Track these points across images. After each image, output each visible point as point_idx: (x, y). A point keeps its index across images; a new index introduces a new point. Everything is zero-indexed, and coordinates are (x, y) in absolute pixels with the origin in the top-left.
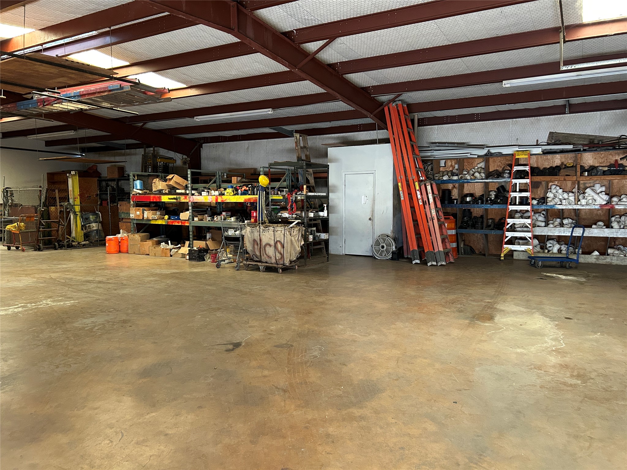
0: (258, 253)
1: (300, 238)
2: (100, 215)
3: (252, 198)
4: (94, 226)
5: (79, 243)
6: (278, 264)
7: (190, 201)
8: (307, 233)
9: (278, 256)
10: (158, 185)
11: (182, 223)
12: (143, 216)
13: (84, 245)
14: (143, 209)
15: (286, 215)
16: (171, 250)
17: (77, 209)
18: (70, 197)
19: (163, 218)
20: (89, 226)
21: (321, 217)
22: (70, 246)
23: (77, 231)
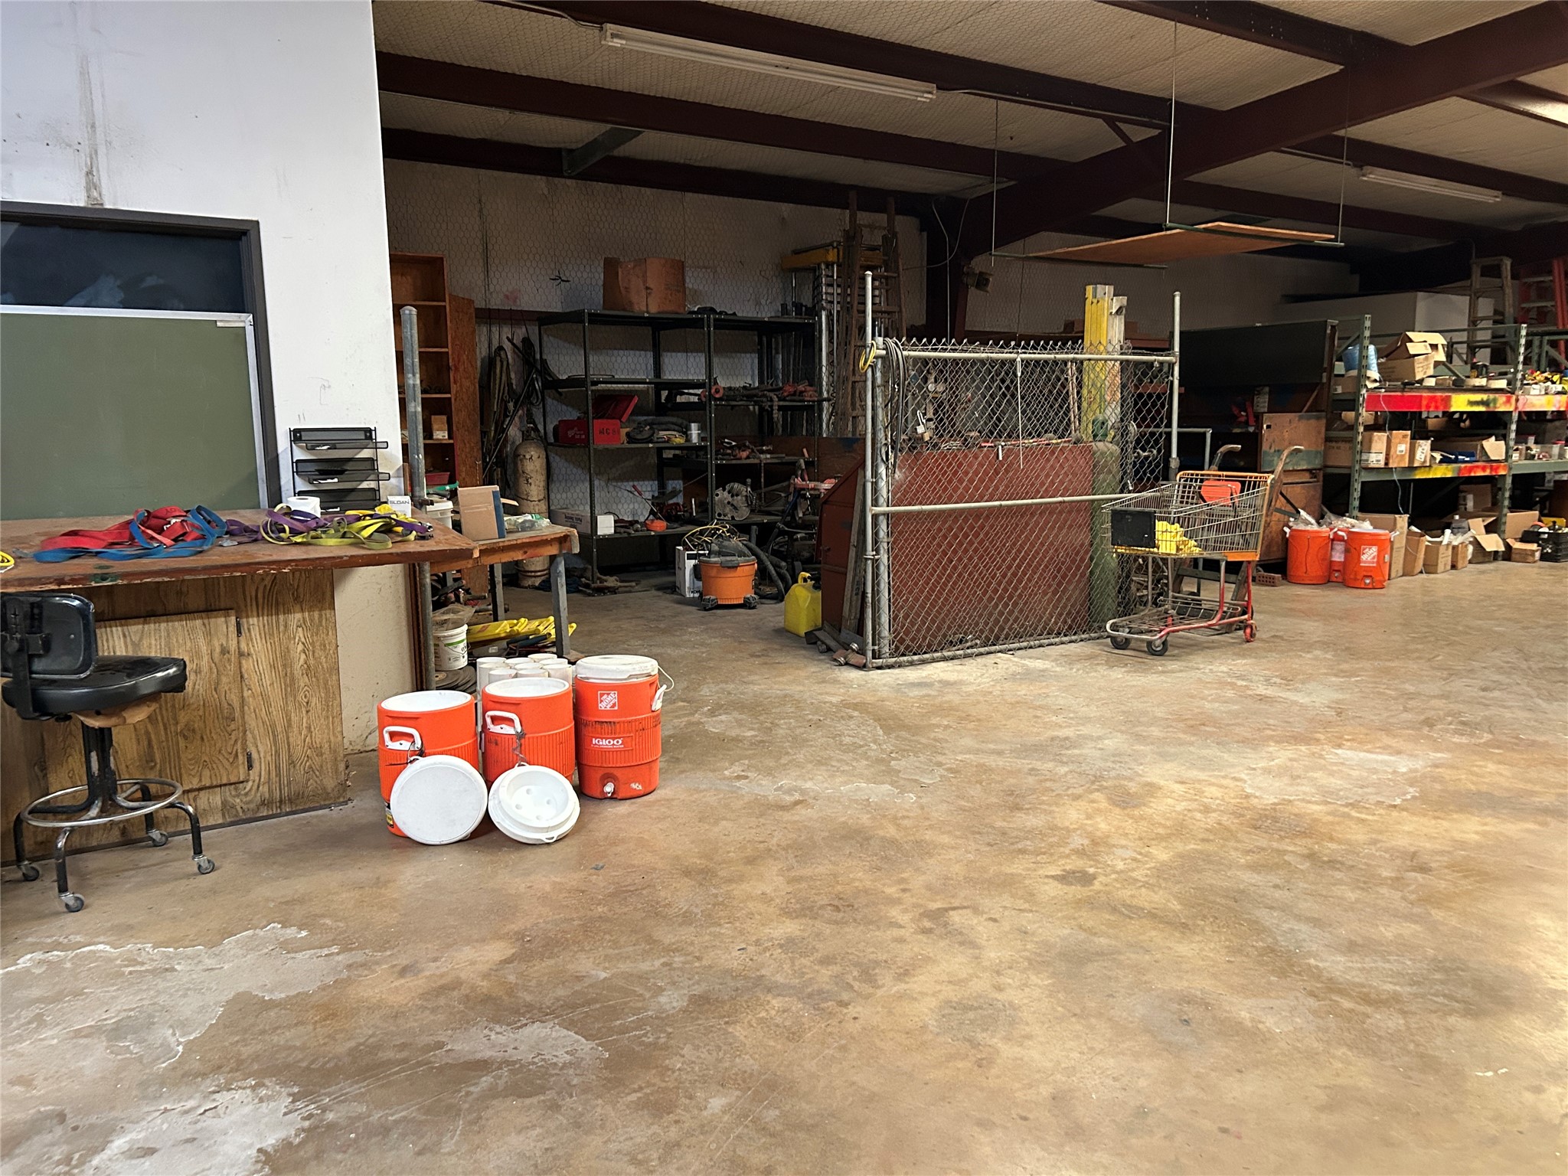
7: (1515, 409)
11: (1491, 468)
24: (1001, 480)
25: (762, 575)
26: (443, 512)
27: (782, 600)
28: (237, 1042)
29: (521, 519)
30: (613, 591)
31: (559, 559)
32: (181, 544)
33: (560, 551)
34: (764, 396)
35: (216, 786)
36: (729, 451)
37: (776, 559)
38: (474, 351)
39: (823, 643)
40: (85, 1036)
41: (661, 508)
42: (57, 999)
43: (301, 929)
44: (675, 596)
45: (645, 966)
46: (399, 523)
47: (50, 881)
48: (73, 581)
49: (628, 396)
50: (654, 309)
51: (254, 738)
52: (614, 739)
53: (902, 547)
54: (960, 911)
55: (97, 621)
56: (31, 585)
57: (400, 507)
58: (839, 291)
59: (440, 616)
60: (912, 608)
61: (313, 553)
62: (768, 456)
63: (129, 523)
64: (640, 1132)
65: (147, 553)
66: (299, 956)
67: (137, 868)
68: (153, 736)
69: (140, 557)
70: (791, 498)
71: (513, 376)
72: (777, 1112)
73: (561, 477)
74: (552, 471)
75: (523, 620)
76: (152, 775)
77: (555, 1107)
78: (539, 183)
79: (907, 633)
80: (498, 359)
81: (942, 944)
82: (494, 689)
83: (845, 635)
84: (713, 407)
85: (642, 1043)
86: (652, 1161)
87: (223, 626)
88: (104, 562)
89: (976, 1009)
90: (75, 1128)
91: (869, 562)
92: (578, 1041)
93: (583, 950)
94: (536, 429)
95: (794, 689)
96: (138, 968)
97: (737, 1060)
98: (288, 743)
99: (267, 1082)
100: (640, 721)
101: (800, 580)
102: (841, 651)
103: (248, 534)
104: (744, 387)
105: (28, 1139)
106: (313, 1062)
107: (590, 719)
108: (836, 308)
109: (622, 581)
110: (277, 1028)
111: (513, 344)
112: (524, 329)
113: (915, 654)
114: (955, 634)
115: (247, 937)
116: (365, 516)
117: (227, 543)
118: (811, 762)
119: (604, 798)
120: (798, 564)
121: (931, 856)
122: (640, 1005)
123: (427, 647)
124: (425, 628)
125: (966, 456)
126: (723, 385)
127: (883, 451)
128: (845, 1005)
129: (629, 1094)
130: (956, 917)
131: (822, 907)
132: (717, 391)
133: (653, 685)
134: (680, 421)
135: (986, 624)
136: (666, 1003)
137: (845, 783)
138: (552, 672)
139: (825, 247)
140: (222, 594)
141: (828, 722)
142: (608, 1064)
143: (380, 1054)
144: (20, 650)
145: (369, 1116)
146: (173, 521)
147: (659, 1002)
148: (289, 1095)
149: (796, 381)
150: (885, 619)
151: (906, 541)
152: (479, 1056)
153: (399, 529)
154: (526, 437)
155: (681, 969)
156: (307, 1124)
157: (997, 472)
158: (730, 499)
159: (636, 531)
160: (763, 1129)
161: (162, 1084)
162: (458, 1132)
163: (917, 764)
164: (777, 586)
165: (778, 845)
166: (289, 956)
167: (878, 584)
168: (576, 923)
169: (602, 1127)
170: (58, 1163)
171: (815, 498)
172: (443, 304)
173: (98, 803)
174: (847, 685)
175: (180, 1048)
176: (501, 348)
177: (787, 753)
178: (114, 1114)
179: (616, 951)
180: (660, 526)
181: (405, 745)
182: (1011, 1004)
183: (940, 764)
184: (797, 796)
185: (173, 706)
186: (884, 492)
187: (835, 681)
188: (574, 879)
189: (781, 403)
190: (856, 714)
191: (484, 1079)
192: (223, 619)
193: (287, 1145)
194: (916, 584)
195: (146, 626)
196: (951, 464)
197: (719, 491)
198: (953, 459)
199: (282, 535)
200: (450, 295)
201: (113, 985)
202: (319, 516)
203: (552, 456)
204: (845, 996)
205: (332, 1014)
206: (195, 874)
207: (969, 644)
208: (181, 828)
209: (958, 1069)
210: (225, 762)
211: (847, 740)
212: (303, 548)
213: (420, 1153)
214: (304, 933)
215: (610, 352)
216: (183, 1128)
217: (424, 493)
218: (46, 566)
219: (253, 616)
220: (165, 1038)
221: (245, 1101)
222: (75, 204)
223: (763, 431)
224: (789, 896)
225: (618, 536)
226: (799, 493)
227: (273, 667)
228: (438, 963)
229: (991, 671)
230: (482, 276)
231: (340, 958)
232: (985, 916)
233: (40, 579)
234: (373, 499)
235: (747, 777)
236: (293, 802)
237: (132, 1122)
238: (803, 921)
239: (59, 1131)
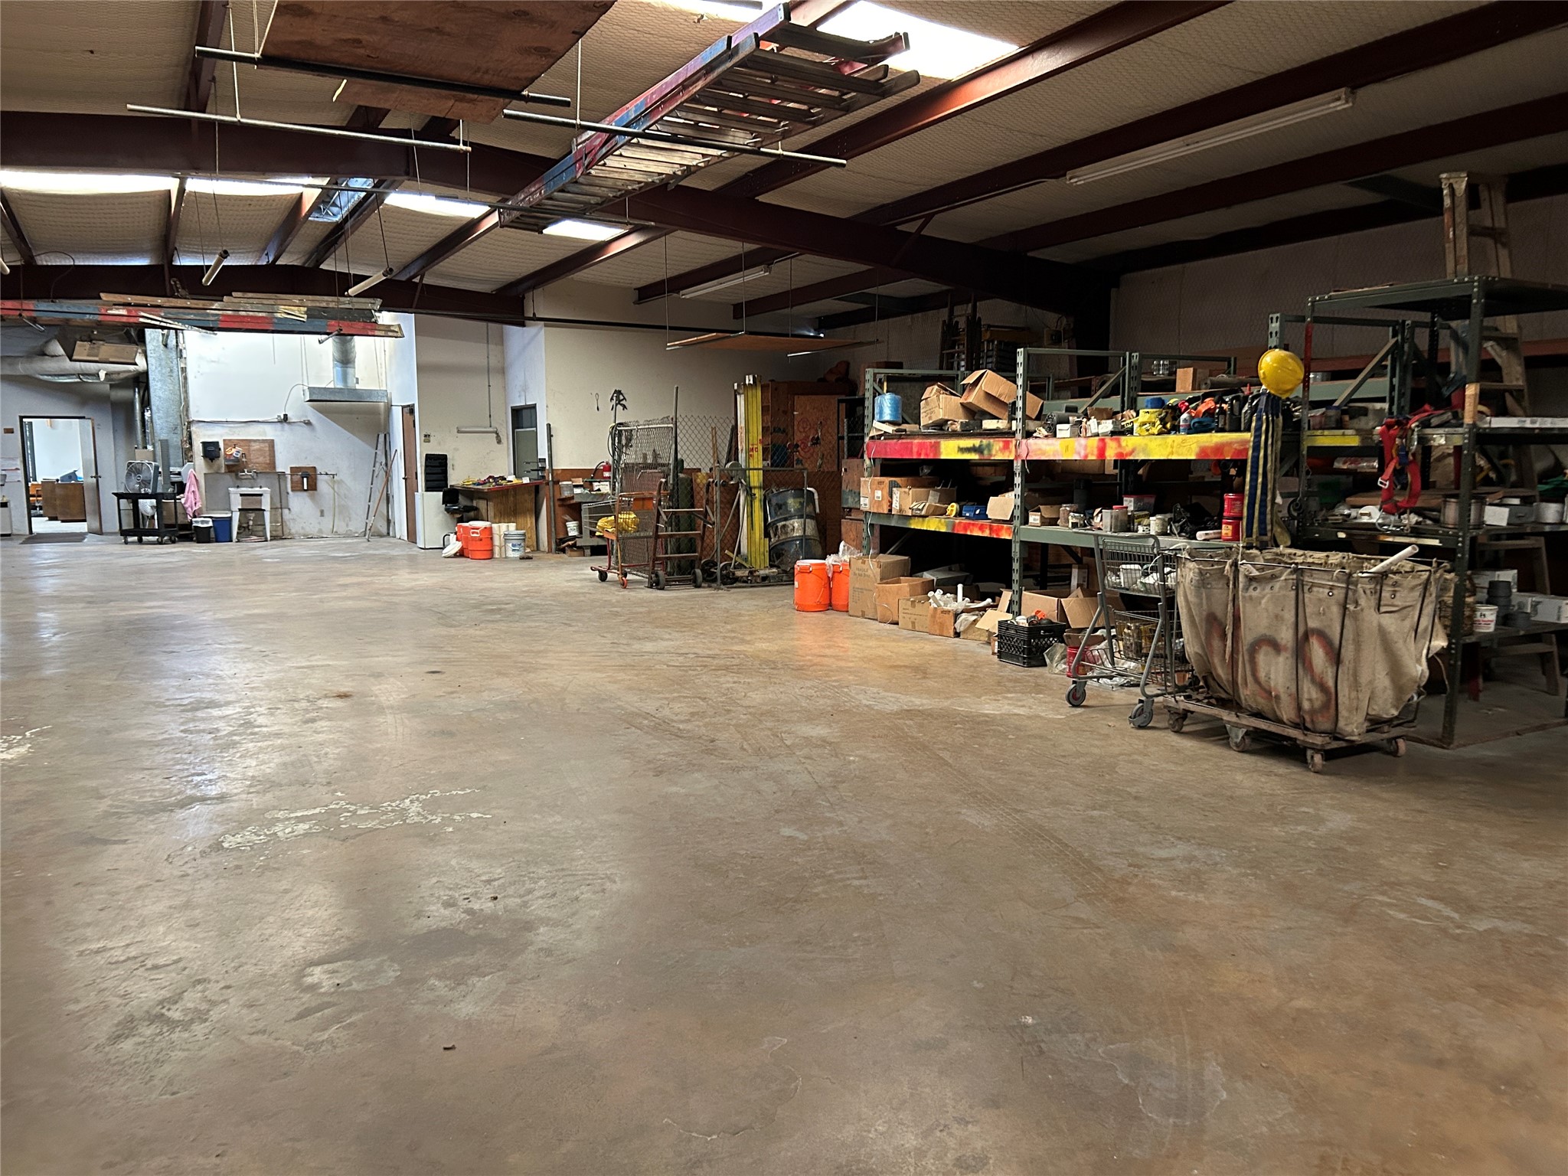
0: (1221, 672)
1: (1425, 622)
2: (816, 496)
3: (1230, 444)
4: (796, 527)
5: (751, 573)
6: (1307, 729)
7: (1017, 457)
8: (1469, 600)
9: (1311, 695)
10: (938, 404)
11: (991, 528)
12: (891, 505)
13: (765, 578)
14: (891, 482)
15: (1372, 514)
16: (957, 615)
17: (756, 478)
18: (740, 447)
19: (944, 513)
20: (784, 526)
21: (1547, 529)
22: (730, 580)
23: (751, 540)
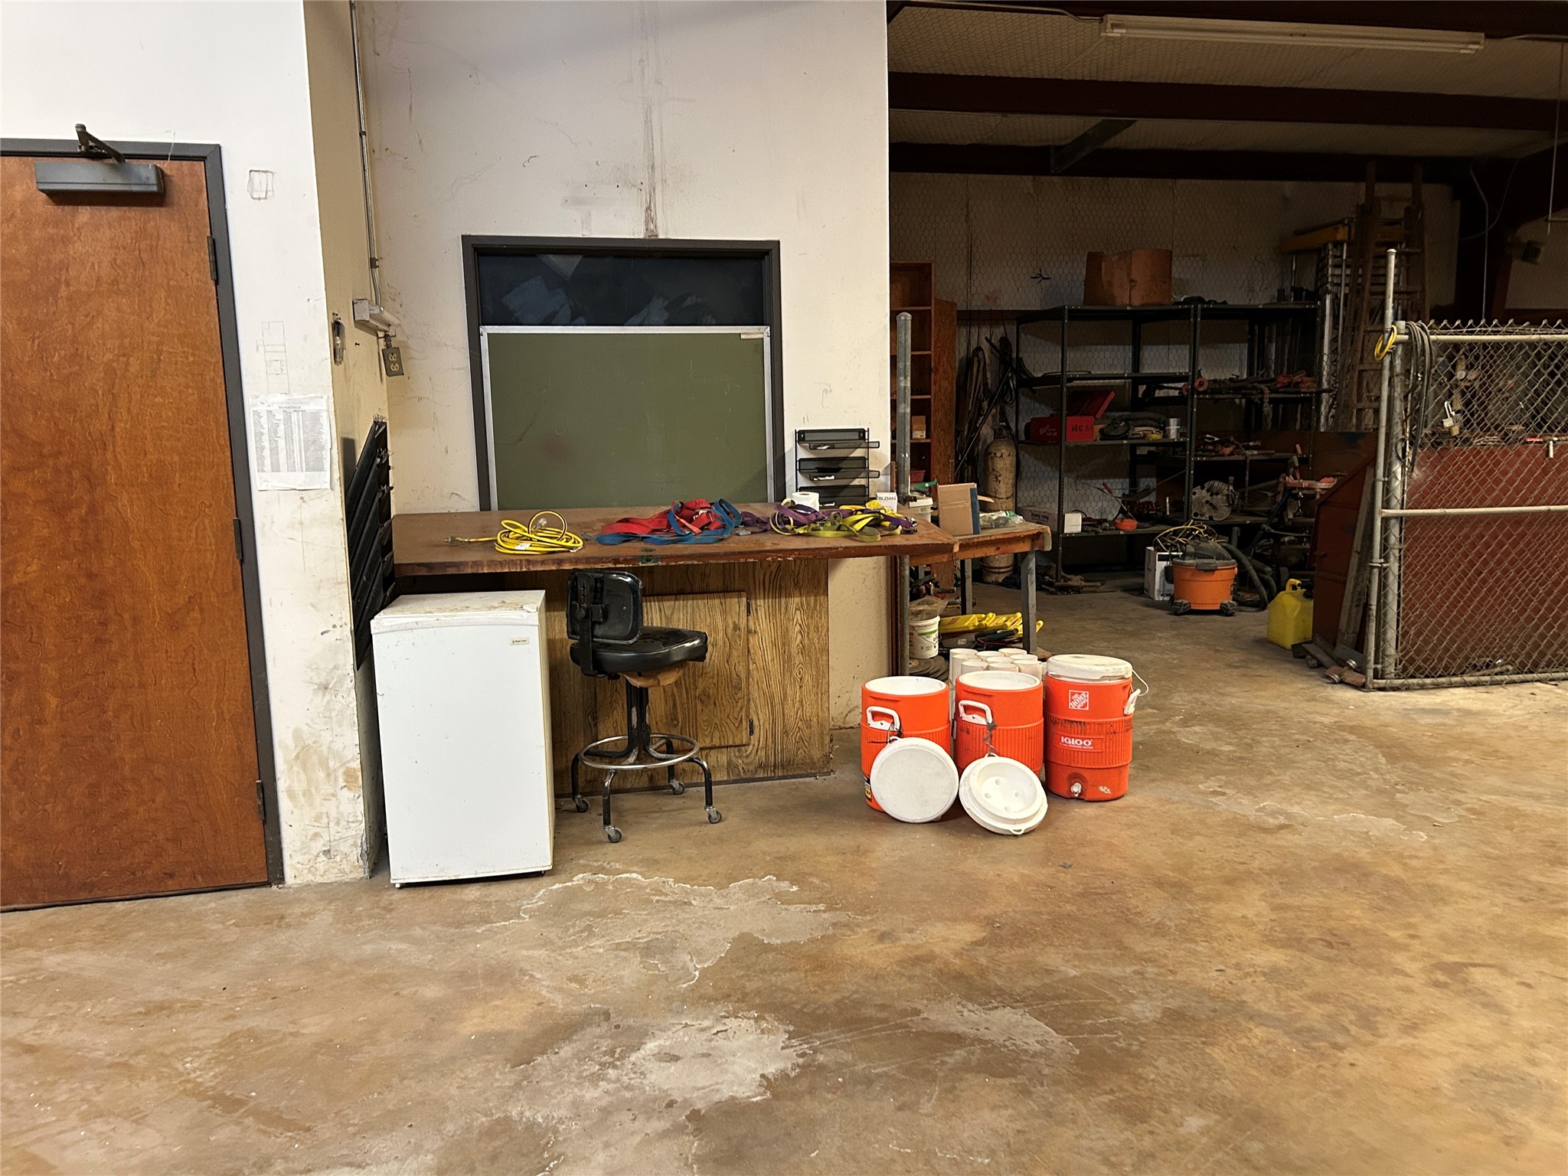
24: (1551, 481)
25: (1242, 581)
26: (923, 508)
27: (1264, 608)
28: (742, 976)
29: (995, 516)
30: (1077, 590)
31: (1030, 556)
32: (706, 532)
33: (1032, 548)
34: (1254, 388)
35: (724, 747)
36: (1210, 447)
37: (1260, 564)
38: (954, 352)
39: (1314, 657)
40: (625, 950)
41: (1131, 506)
42: (602, 914)
43: (792, 884)
44: (1143, 599)
45: (1115, 971)
46: (887, 518)
47: (596, 815)
48: (626, 561)
49: (1104, 391)
50: (1137, 302)
51: (756, 707)
52: (1083, 739)
53: (1417, 556)
54: (1483, 969)
55: (643, 596)
56: (595, 563)
57: (887, 502)
58: (1348, 272)
59: (915, 606)
60: (1426, 624)
61: (813, 543)
62: (1255, 452)
63: (668, 512)
64: (1113, 1134)
65: (681, 539)
66: (792, 908)
67: (660, 811)
68: (677, 698)
69: (675, 542)
70: (1279, 498)
71: (989, 375)
72: (1261, 1146)
73: (1029, 474)
74: (1021, 469)
75: (991, 614)
76: (675, 732)
77: (1026, 1092)
78: (1026, 182)
79: (1418, 652)
80: (976, 359)
81: (1461, 1002)
82: (968, 680)
83: (1340, 650)
84: (1195, 402)
85: (1113, 1047)
86: (1125, 1165)
87: (736, 605)
88: (648, 546)
89: (1503, 1080)
90: (617, 1027)
91: (1376, 571)
92: (1048, 1033)
93: (1052, 944)
94: (1008, 428)
95: (1279, 705)
96: (663, 898)
97: (1216, 1083)
98: (783, 714)
99: (767, 1016)
100: (1111, 724)
101: (1288, 588)
102: (1335, 668)
103: (759, 525)
104: (1231, 379)
105: (582, 1029)
106: (805, 1006)
107: (1059, 717)
108: (1343, 290)
109: (1086, 581)
110: (775, 970)
111: (991, 344)
112: (1002, 329)
113: (1427, 677)
114: (1480, 657)
115: (749, 884)
116: (857, 511)
117: (743, 532)
118: (1299, 785)
119: (1071, 797)
120: (1284, 570)
121: (1446, 903)
122: (1110, 1008)
123: (903, 636)
124: (902, 616)
125: (1505, 453)
126: (1207, 378)
127: (1400, 447)
128: (1341, 1048)
129: (1100, 1094)
130: (1478, 976)
131: (1311, 941)
132: (1201, 384)
133: (1126, 688)
134: (1157, 416)
135: (1522, 647)
136: (1138, 1012)
137: (1340, 812)
138: (1022, 667)
139: (1334, 225)
140: (736, 578)
141: (1318, 744)
142: (1079, 1061)
143: (863, 1011)
144: (587, 617)
145: (854, 1065)
146: (701, 512)
147: (1131, 1009)
148: (786, 1032)
149: (1291, 371)
150: (1391, 634)
151: (1422, 548)
152: (952, 1029)
153: (887, 523)
154: (998, 435)
155: (1154, 980)
156: (801, 1061)
157: (1545, 472)
158: (1209, 498)
159: (1105, 529)
160: (1246, 1160)
161: (684, 1002)
162: (935, 1097)
163: (1430, 800)
164: (1259, 593)
165: (1261, 869)
166: (783, 907)
167: (1386, 596)
168: (1044, 917)
169: (1074, 1122)
170: (605, 1053)
171: (1310, 497)
172: (929, 308)
173: (635, 752)
174: (1343, 705)
175: (697, 973)
176: (979, 349)
177: (1271, 773)
178: (646, 1021)
179: (1086, 952)
180: (1130, 525)
181: (886, 726)
182: (1548, 1082)
183: (1458, 803)
184: (1282, 820)
185: (694, 673)
186: (1398, 493)
187: (1327, 700)
188: (1043, 874)
189: (1273, 395)
190: (1352, 737)
191: (957, 1052)
192: (736, 600)
193: (784, 1075)
194: (1433, 598)
195: (677, 603)
196: (1485, 462)
197: (1197, 490)
198: (1489, 456)
199: (787, 526)
200: (935, 298)
201: (644, 909)
202: (818, 510)
203: (1023, 455)
204: (1340, 1039)
205: (821, 966)
206: (706, 823)
207: (1498, 669)
208: (695, 781)
209: (1480, 1143)
210: (731, 725)
211: (1341, 765)
212: (805, 539)
213: (900, 1109)
214: (795, 888)
215: (1087, 347)
216: (700, 1043)
217: (908, 489)
218: (606, 547)
219: (760, 599)
220: (685, 962)
221: (750, 1030)
222: (637, 237)
223: (1250, 425)
224: (1273, 924)
225: (1085, 534)
226: (1290, 493)
227: (774, 644)
228: (914, 935)
229: (1527, 702)
230: (965, 278)
231: (826, 915)
232: (1516, 979)
233: (602, 558)
234: (863, 496)
235: (1224, 794)
236: (784, 768)
237: (661, 1030)
238: (1290, 952)
239: (605, 1026)
